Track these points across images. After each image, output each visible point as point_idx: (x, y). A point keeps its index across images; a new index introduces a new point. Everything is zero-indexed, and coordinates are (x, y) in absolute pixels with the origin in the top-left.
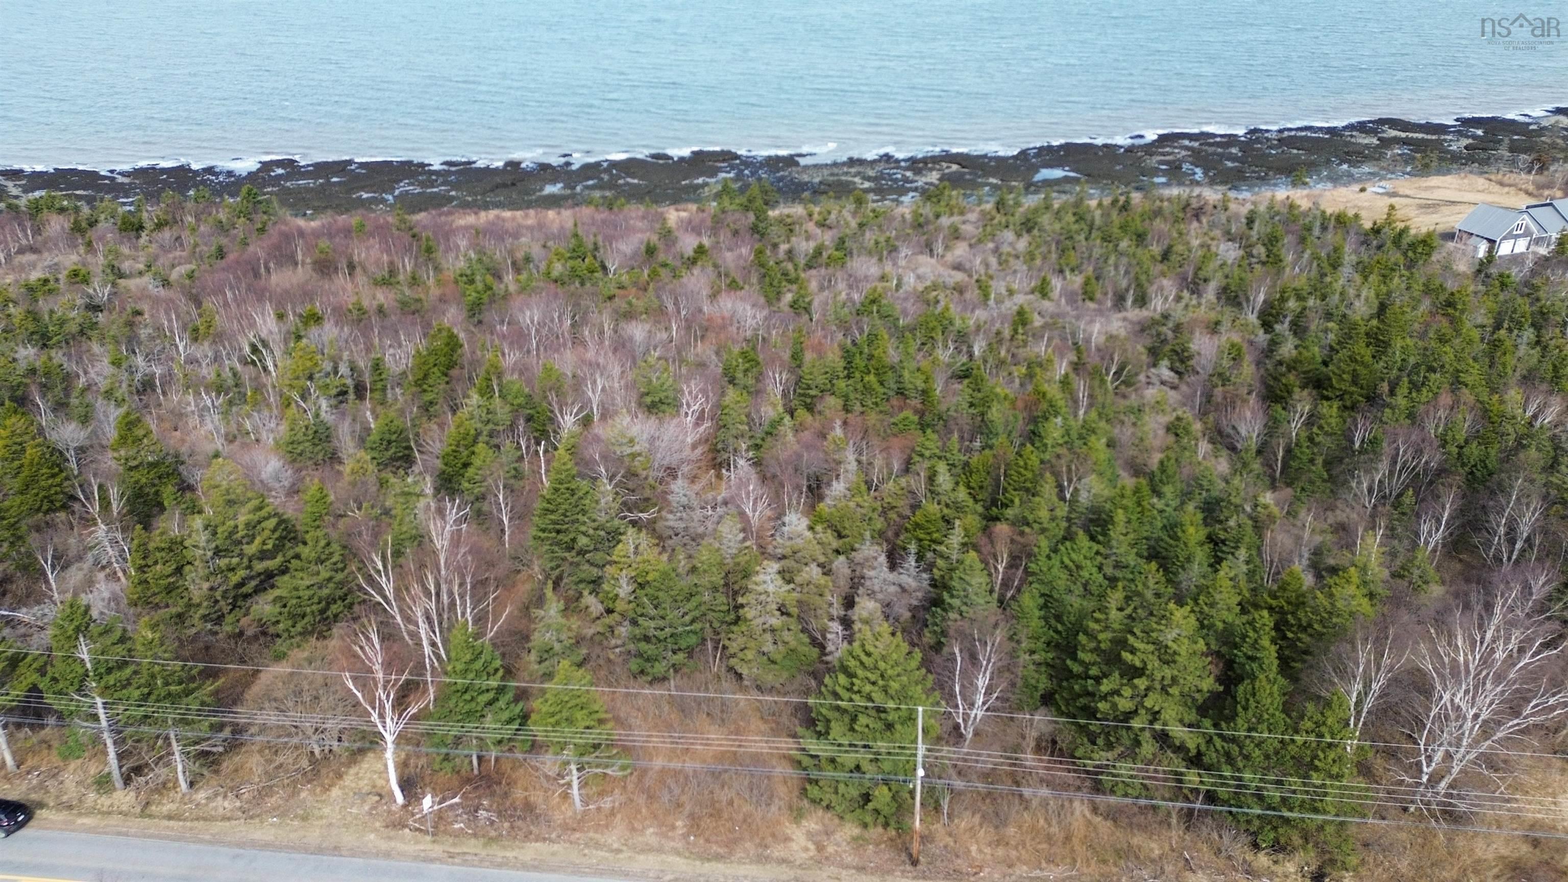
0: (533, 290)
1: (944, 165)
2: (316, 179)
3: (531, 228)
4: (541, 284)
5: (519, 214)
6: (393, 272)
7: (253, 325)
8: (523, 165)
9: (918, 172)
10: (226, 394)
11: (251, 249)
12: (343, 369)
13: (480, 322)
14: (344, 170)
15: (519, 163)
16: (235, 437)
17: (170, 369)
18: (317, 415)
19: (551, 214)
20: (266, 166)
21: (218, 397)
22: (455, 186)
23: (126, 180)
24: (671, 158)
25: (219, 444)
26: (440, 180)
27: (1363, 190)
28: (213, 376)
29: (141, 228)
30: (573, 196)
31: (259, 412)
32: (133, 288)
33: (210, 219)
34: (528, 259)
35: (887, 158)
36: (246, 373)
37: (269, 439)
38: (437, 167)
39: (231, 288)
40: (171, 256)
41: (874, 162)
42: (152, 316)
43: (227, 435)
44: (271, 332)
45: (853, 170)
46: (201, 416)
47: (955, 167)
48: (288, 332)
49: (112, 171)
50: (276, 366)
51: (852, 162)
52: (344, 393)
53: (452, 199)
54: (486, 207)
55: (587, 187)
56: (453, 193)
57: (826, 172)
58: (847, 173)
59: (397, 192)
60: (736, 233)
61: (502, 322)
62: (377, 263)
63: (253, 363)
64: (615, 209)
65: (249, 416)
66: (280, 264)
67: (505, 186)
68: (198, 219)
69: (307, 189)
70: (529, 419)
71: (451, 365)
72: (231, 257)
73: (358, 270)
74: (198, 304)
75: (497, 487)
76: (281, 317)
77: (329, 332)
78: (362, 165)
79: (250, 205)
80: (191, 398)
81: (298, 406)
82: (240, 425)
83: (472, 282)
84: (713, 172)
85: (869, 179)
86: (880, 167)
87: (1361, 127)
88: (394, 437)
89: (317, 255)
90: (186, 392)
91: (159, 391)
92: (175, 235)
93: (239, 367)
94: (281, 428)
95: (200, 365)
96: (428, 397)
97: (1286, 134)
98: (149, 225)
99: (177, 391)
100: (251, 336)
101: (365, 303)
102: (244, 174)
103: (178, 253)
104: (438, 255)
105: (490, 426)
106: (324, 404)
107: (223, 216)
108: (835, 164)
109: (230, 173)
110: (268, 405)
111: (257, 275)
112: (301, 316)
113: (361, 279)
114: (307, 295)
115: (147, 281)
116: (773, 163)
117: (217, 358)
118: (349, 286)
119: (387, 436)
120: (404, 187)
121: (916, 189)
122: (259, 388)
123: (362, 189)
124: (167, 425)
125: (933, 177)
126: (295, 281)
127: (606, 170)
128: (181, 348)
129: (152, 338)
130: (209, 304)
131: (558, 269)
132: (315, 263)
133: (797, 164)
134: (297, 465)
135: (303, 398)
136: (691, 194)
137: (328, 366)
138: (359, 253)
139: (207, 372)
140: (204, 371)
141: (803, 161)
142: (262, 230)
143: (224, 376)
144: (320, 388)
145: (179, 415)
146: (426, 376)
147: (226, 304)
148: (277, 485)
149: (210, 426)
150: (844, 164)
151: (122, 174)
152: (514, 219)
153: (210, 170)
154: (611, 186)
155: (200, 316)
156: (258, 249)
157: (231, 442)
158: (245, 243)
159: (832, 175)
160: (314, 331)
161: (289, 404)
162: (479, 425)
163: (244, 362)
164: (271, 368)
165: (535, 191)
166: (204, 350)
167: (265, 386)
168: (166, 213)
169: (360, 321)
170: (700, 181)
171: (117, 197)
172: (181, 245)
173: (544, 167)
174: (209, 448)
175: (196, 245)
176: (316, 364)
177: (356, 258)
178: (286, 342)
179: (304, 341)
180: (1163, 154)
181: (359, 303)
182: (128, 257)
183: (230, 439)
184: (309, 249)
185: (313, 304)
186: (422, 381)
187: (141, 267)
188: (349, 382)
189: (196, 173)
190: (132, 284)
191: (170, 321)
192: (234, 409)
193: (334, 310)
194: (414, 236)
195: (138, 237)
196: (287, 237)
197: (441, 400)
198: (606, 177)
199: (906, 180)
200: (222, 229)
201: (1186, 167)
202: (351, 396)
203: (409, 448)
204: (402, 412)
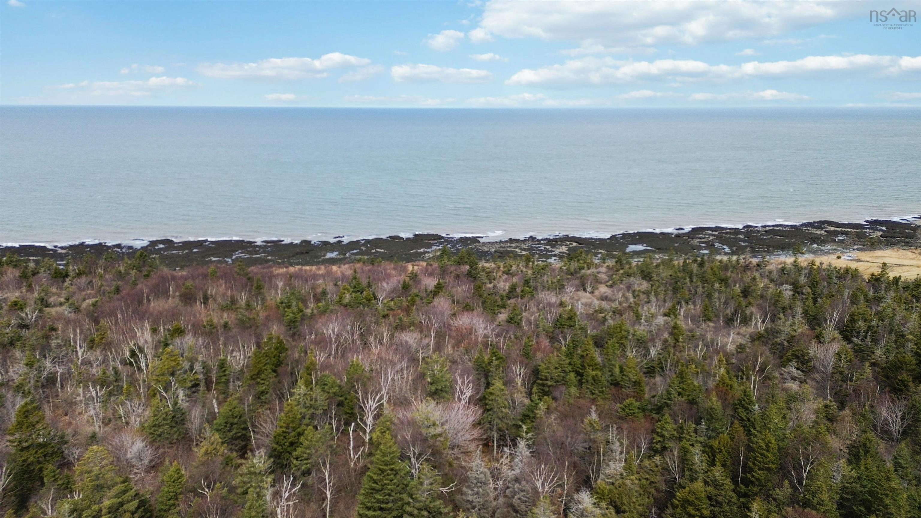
0: (331, 311)
1: (568, 243)
2: (183, 250)
3: (323, 276)
4: (337, 308)
5: (314, 268)
6: (233, 301)
7: (134, 337)
8: (312, 243)
9: (553, 246)
10: (108, 387)
11: (139, 287)
12: (198, 367)
13: (294, 334)
14: (201, 245)
15: (310, 241)
16: (110, 420)
17: (69, 369)
18: (176, 403)
19: (334, 268)
20: (153, 243)
21: (101, 390)
22: (269, 254)
23: (64, 251)
24: (402, 238)
25: (97, 427)
26: (261, 250)
27: (839, 258)
28: (100, 373)
29: (67, 276)
30: (345, 259)
31: (131, 401)
32: (54, 313)
33: (114, 271)
34: (324, 293)
35: (532, 238)
36: (124, 371)
37: (135, 422)
38: (259, 243)
39: (122, 312)
40: (84, 293)
41: (524, 241)
42: (63, 331)
43: (104, 419)
44: (146, 342)
45: (513, 245)
46: (87, 404)
47: (575, 244)
48: (159, 341)
49: (56, 247)
50: (147, 366)
51: (511, 241)
52: (196, 385)
53: (269, 261)
54: (291, 265)
55: (353, 254)
56: (269, 258)
57: (497, 246)
58: (510, 247)
59: (234, 257)
60: (458, 277)
61: (311, 334)
62: (224, 295)
63: (131, 364)
64: (376, 264)
65: (122, 404)
66: (157, 297)
67: (302, 253)
68: (105, 270)
69: (178, 256)
70: (340, 404)
71: (279, 364)
72: (124, 293)
73: (210, 301)
74: (96, 321)
75: (324, 464)
76: (154, 331)
77: (189, 340)
78: (212, 242)
79: (141, 263)
80: (81, 390)
81: (161, 395)
82: (115, 411)
83: (289, 307)
84: (430, 246)
85: (525, 250)
86: (529, 243)
87: (811, 225)
88: (236, 420)
89: (183, 290)
90: (78, 386)
91: (59, 385)
92: (89, 280)
93: (120, 367)
94: (147, 413)
95: (92, 366)
96: (262, 388)
97: (767, 228)
98: (72, 274)
99: (72, 385)
100: (132, 344)
101: (215, 321)
102: (139, 248)
103: (89, 292)
104: (264, 291)
105: (312, 411)
106: (181, 394)
107: (122, 269)
108: (501, 242)
109: (130, 247)
110: (139, 395)
111: (140, 302)
112: (169, 330)
113: (212, 305)
114: (174, 315)
115: (65, 310)
116: (464, 241)
117: (105, 361)
118: (204, 311)
119: (231, 420)
120: (238, 254)
121: (555, 255)
122: (133, 382)
123: (213, 255)
124: (60, 411)
125: (564, 249)
126: (166, 307)
127: (363, 245)
128: (80, 354)
129: (59, 346)
130: (103, 322)
131: (347, 298)
132: (181, 296)
133: (479, 242)
134: (157, 444)
135: (166, 390)
136: (418, 256)
137: (186, 365)
138: (212, 290)
139: (96, 371)
140: (94, 371)
141: (481, 240)
142: (147, 276)
143: (108, 373)
144: (179, 382)
145: (71, 404)
146: (260, 372)
147: (116, 323)
148: (139, 464)
149: (92, 412)
150: (506, 242)
151: (62, 248)
152: (311, 270)
153: (119, 246)
154: (367, 253)
155: (97, 330)
156: (143, 287)
157: (107, 425)
158: (135, 284)
159: (501, 247)
160: (178, 341)
161: (154, 395)
162: (303, 410)
163: (124, 363)
164: (144, 368)
165: (321, 256)
166: (98, 354)
167: (138, 380)
168: (86, 267)
169: (212, 333)
170: (422, 250)
171: (56, 261)
172: (92, 286)
173: (325, 244)
174: (88, 430)
175: (102, 285)
176: (178, 364)
177: (209, 292)
178: (156, 348)
179: (171, 347)
180: (700, 238)
181: (211, 321)
182: (54, 294)
183: (106, 422)
184: (177, 288)
185: (179, 322)
186: (256, 376)
187: (62, 300)
188: (201, 376)
189: (109, 247)
190: (53, 311)
191: (75, 335)
192: (112, 399)
193: (193, 326)
194: (249, 279)
195: (64, 281)
196: (164, 280)
197: (271, 391)
198: (364, 249)
199: (548, 250)
200: (120, 275)
201: (717, 245)
202: (202, 388)
203: (246, 429)
204: (241, 400)
